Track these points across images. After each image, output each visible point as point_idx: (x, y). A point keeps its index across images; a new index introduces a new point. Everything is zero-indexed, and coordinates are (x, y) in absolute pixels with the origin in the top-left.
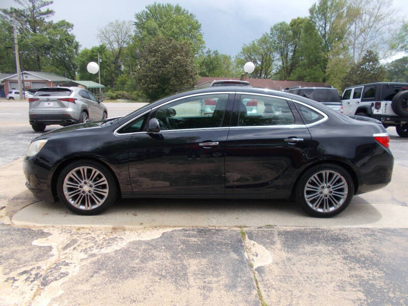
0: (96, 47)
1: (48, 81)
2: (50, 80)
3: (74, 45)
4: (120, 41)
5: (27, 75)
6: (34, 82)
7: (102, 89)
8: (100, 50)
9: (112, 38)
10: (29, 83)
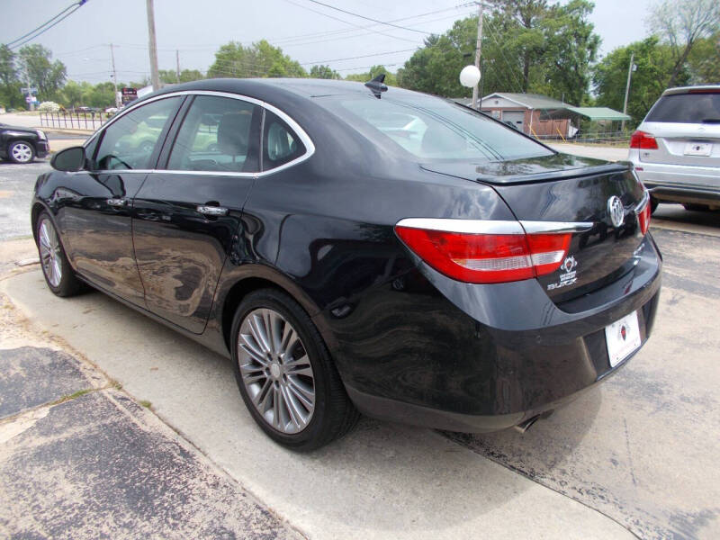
0: (636, 43)
1: (527, 108)
2: (530, 108)
3: (589, 42)
4: (694, 25)
5: (497, 100)
6: (506, 111)
7: (628, 122)
8: (645, 47)
9: (677, 22)
10: (499, 112)
